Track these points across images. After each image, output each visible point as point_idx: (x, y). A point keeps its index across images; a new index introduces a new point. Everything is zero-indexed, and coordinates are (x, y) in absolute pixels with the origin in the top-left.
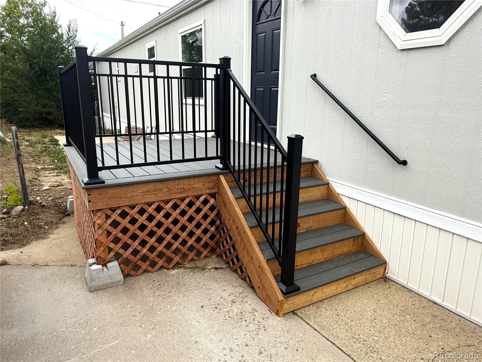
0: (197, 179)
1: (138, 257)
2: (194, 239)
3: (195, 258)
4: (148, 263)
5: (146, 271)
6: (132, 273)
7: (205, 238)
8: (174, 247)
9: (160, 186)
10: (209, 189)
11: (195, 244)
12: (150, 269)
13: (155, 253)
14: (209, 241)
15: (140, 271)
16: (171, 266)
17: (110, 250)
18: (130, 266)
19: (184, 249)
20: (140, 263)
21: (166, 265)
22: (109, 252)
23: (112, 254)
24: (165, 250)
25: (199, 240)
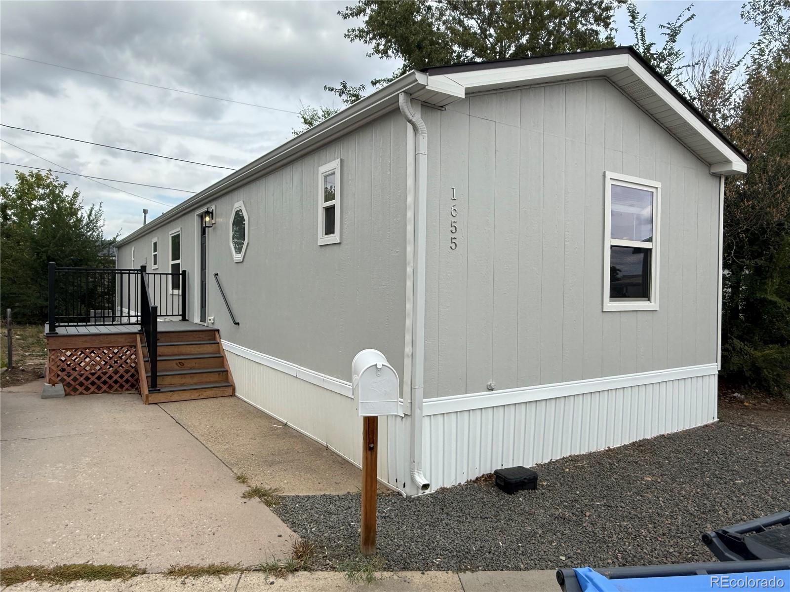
0: (120, 336)
1: (77, 382)
2: (118, 375)
3: (119, 389)
4: (83, 387)
5: (81, 393)
6: (72, 393)
7: (127, 376)
8: (103, 379)
9: (94, 338)
10: (129, 342)
11: (119, 380)
12: (85, 392)
13: (89, 382)
14: (130, 378)
15: (78, 392)
16: (101, 391)
17: (58, 376)
18: (71, 388)
19: (110, 382)
20: (78, 387)
21: (96, 391)
22: (58, 377)
23: (59, 378)
24: (96, 381)
25: (122, 377)
